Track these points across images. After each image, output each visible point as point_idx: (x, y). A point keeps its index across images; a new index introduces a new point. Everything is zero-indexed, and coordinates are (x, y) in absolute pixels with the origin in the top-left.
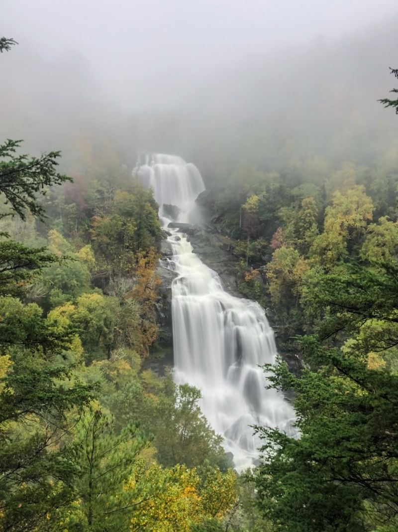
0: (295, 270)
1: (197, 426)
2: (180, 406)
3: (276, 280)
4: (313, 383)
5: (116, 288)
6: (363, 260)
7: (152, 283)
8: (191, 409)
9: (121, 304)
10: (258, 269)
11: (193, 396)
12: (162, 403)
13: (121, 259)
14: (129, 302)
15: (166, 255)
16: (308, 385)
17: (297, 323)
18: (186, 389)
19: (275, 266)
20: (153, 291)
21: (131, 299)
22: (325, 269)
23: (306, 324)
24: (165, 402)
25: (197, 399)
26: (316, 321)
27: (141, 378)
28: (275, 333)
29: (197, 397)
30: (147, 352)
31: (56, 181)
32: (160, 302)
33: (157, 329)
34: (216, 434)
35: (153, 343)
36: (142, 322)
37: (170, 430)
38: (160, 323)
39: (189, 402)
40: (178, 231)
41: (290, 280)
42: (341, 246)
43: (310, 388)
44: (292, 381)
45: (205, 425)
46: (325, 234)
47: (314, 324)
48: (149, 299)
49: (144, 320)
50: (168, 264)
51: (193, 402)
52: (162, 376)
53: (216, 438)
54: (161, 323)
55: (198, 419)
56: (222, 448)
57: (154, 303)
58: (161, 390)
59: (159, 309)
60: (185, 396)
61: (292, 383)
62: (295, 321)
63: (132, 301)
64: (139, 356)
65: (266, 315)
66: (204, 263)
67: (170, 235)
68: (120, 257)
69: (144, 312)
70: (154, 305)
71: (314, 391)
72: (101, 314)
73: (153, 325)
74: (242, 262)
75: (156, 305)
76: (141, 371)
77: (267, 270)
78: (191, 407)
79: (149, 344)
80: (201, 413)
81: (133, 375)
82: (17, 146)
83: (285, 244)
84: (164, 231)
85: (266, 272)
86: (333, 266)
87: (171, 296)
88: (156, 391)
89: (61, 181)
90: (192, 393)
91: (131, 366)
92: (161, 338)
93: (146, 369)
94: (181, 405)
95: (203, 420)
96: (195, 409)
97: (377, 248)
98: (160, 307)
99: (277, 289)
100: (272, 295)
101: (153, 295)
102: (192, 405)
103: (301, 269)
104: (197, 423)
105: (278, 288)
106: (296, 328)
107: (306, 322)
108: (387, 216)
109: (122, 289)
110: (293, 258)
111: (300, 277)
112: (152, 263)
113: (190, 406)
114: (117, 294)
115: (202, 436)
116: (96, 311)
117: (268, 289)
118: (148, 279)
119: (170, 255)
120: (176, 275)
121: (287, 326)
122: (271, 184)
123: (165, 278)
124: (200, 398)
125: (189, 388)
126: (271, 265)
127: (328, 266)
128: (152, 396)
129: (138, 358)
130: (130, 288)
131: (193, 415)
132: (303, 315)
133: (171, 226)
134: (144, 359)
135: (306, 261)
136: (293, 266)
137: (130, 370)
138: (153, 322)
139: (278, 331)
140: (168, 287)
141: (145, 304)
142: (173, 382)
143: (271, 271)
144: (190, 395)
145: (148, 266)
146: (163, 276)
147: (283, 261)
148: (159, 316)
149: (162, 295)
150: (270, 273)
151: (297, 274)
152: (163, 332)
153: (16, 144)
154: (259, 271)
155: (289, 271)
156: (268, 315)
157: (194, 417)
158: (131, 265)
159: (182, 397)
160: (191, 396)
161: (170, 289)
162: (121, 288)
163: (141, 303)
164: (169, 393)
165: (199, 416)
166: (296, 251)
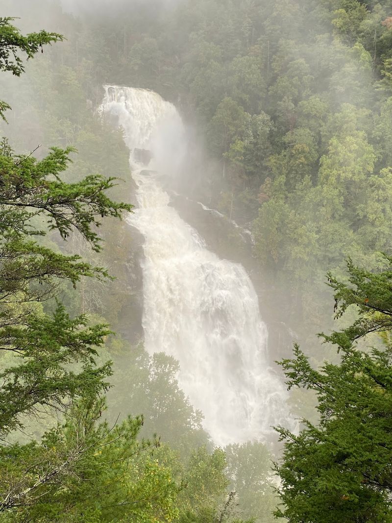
2: (155, 378)
3: (263, 239)
6: (361, 218)
7: (122, 241)
8: (167, 382)
11: (170, 368)
20: (123, 249)
25: (174, 372)
29: (174, 369)
32: (131, 262)
38: (130, 286)
39: (164, 374)
42: (337, 201)
46: (319, 187)
48: (118, 259)
57: (124, 263)
59: (130, 270)
65: (250, 278)
75: (127, 264)
77: (252, 227)
78: (168, 379)
80: (178, 387)
83: (274, 198)
87: (143, 256)
92: (132, 302)
95: (180, 395)
96: (171, 381)
97: (376, 204)
98: (130, 267)
101: (122, 253)
102: (168, 377)
103: (290, 227)
105: (265, 249)
108: (389, 168)
110: (281, 215)
111: (289, 237)
113: (165, 378)
118: (117, 235)
122: (260, 128)
123: (137, 234)
124: (177, 370)
126: (256, 223)
127: (321, 223)
131: (170, 389)
132: (291, 279)
136: (282, 223)
140: (139, 245)
141: (114, 264)
146: (134, 233)
147: (271, 217)
148: (130, 277)
149: (133, 254)
150: (256, 230)
152: (134, 295)
156: (253, 278)
159: (157, 368)
160: (168, 367)
165: (176, 391)
166: (287, 206)
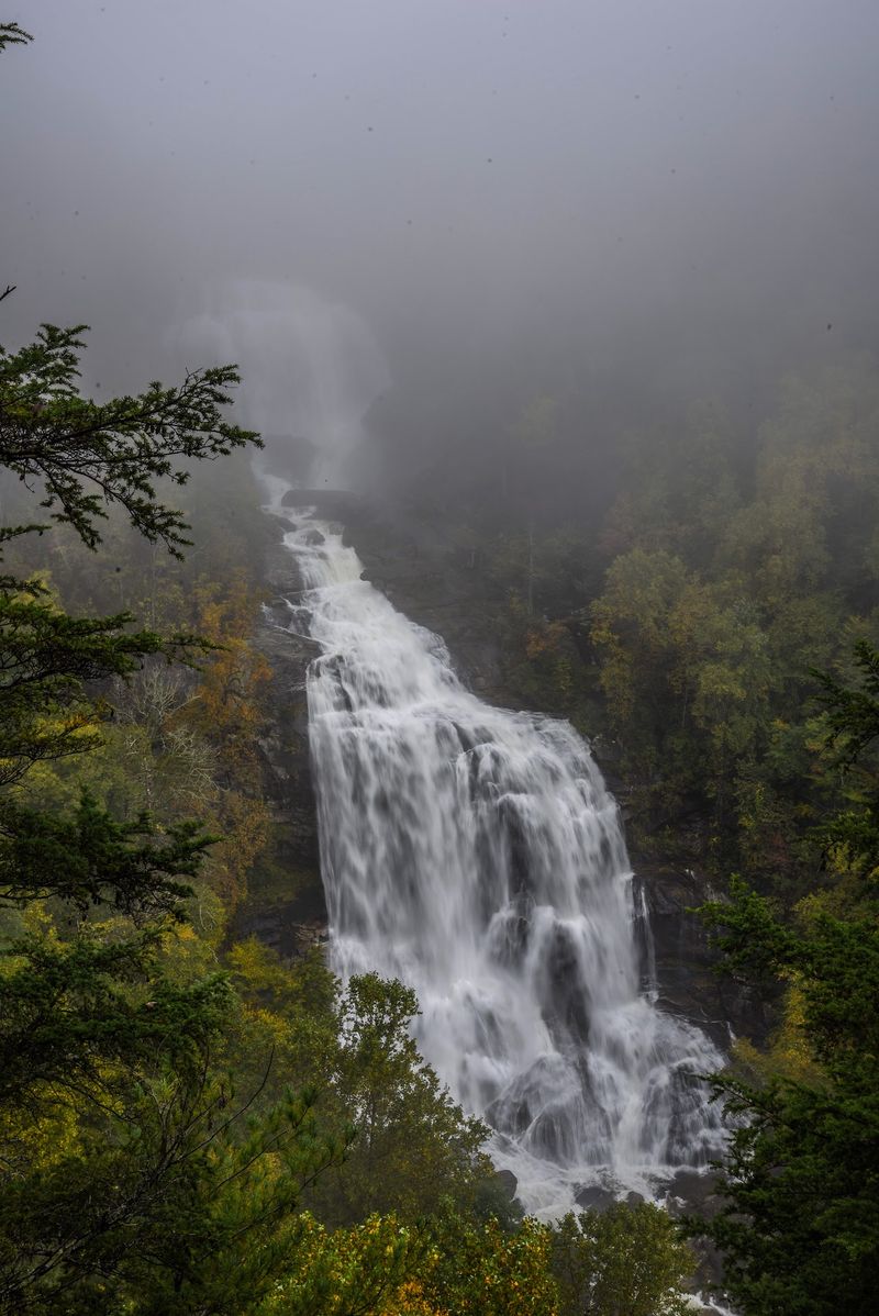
0: (676, 617)
1: (407, 1096)
2: (355, 1041)
3: (620, 650)
4: (846, 950)
5: (136, 700)
7: (245, 678)
8: (387, 1049)
9: (156, 746)
10: (564, 621)
11: (393, 1009)
12: (300, 1036)
13: (144, 609)
14: (177, 739)
15: (282, 590)
16: (833, 955)
17: (688, 774)
18: (368, 990)
19: (615, 609)
20: (250, 702)
21: (182, 729)
22: (763, 610)
23: (714, 777)
24: (310, 1031)
25: (406, 1018)
26: (742, 765)
27: (227, 964)
28: (623, 808)
29: (403, 1012)
30: (241, 887)
31: (217, 446)
32: (272, 734)
33: (268, 816)
34: (466, 1118)
35: (257, 858)
36: (222, 796)
37: (330, 1113)
38: (275, 799)
39: (381, 1028)
40: (315, 517)
41: (662, 647)
42: (809, 538)
43: (842, 965)
44: (788, 947)
45: (431, 1092)
46: (759, 504)
47: (736, 775)
48: (238, 728)
49: (227, 792)
50: (288, 618)
51: (392, 1026)
52: (289, 955)
53: (468, 1130)
54: (277, 798)
55: (411, 1077)
56: (488, 1158)
57: (253, 737)
58: (289, 996)
59: (270, 755)
60: (370, 1012)
61: (789, 953)
62: (680, 770)
63: (188, 735)
64: (218, 900)
65: (594, 755)
66: (398, 609)
67: (292, 528)
68: (142, 604)
69: (227, 767)
70: (255, 743)
71: (855, 971)
72: (96, 779)
73: (254, 804)
74: (515, 599)
75: (261, 742)
76: (226, 946)
77: (592, 620)
78: (389, 1041)
79: (246, 864)
80: (419, 1059)
81: (207, 956)
82: (77, 344)
83: (642, 540)
84: (272, 516)
85: (589, 628)
86: (788, 600)
87: (306, 715)
88: (276, 1000)
89: (233, 445)
90: (388, 1001)
91: (196, 932)
92: (281, 844)
93: (242, 938)
94: (358, 1036)
95: (426, 1079)
96: (399, 1047)
98: (272, 749)
99: (624, 679)
100: (609, 695)
101: (248, 711)
102: (390, 1036)
103: (692, 614)
104: (410, 1089)
105: (627, 674)
106: (685, 791)
107: (713, 771)
109: (154, 701)
110: (666, 582)
111: (690, 639)
112: (242, 617)
113: (384, 1039)
114: (139, 717)
115: (427, 1125)
116: (80, 773)
117: (596, 678)
118: (232, 665)
119: (294, 590)
120: (316, 650)
121: (656, 786)
123: (285, 660)
124: (412, 1013)
125: (379, 985)
126: (603, 607)
127: (773, 599)
128: (264, 1015)
129: (217, 906)
130: (180, 696)
131: (396, 1065)
132: (703, 752)
133: (291, 500)
134: (232, 909)
135: (707, 589)
136: (669, 604)
137: (195, 944)
138: (253, 797)
139: (632, 802)
140: (293, 689)
141: (227, 743)
142: (325, 972)
143: (604, 625)
144: (381, 1006)
145: (230, 626)
146: (277, 656)
147: (638, 592)
148: (272, 776)
149: (276, 713)
150: (601, 629)
151: (680, 630)
152: (287, 823)
153: (73, 338)
154: (565, 625)
155: (655, 620)
156: (600, 755)
157: (399, 1069)
158: (178, 627)
159: (360, 1013)
160: (387, 1008)
161: (304, 693)
162: (151, 697)
163: (212, 739)
164: (315, 1006)
165: (415, 1069)
166: (677, 559)
